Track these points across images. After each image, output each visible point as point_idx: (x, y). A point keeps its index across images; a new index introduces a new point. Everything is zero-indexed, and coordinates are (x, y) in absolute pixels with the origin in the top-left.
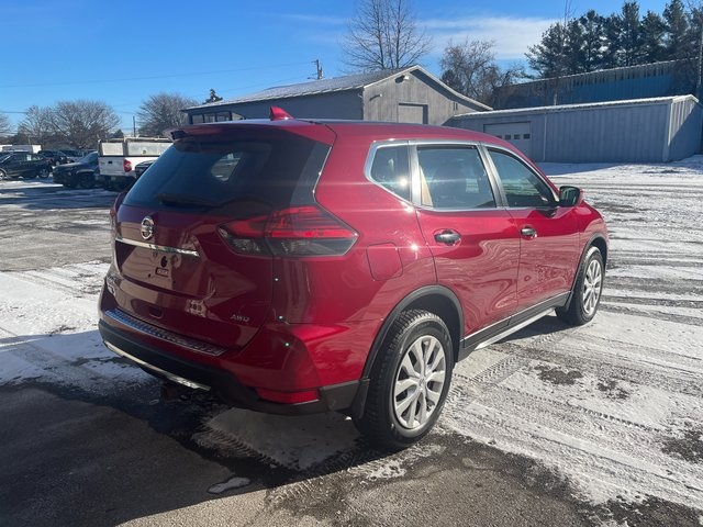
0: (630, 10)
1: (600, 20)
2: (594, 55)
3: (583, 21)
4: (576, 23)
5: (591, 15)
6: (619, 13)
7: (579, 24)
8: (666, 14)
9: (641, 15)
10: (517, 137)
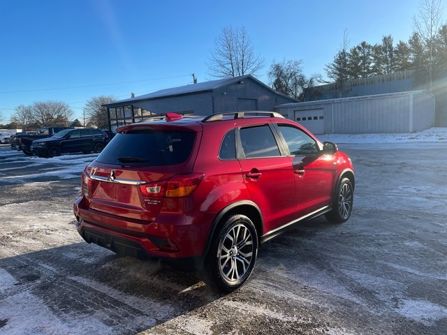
0: (387, 41)
1: (369, 47)
2: (367, 68)
3: (359, 48)
5: (363, 44)
6: (381, 43)
7: (357, 50)
8: (410, 42)
10: (316, 118)
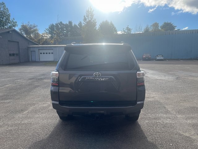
0: (70, 23)
1: (64, 24)
2: (63, 33)
3: (59, 24)
4: (57, 24)
5: (61, 22)
6: (68, 23)
8: (79, 25)
9: (73, 25)
10: (49, 53)
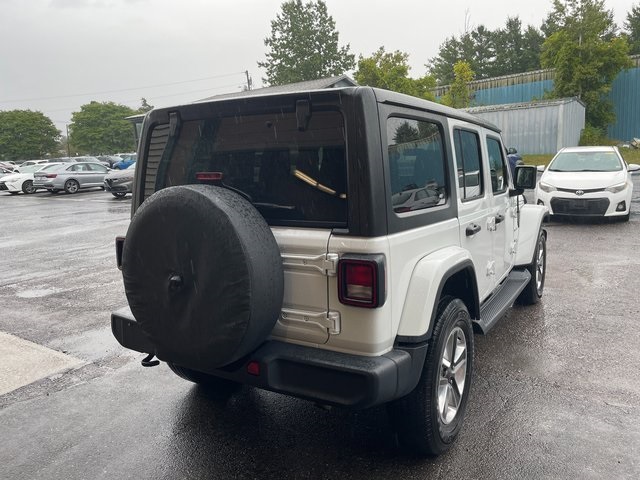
0: (513, 24)
1: (488, 34)
2: (485, 64)
3: (475, 35)
4: (468, 36)
5: (481, 29)
6: (503, 27)
7: (471, 37)
8: (543, 28)
9: (523, 30)
